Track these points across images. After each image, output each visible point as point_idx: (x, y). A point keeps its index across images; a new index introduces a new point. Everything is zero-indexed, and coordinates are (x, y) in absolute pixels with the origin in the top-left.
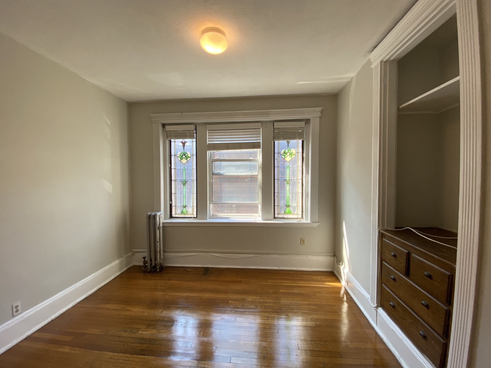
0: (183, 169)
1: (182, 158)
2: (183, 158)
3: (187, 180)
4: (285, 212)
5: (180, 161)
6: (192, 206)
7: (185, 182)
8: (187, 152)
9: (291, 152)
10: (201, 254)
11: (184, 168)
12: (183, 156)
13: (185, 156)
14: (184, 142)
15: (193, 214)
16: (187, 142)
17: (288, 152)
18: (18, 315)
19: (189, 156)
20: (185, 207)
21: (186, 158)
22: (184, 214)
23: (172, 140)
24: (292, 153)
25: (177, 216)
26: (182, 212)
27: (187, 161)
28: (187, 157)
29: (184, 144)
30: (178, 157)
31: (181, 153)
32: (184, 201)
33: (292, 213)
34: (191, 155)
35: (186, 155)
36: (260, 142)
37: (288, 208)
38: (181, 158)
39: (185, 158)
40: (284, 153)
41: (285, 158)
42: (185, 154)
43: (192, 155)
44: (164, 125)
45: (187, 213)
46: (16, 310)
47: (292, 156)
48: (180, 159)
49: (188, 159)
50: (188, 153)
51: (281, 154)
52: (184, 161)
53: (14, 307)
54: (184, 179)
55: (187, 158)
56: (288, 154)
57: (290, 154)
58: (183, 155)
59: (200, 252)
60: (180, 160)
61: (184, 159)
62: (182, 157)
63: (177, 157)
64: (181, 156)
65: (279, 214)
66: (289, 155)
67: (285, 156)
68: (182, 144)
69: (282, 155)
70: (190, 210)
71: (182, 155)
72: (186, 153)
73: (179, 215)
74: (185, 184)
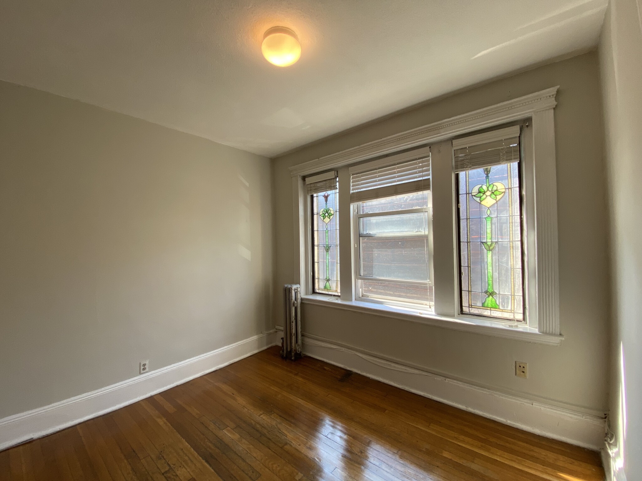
0: (326, 231)
1: (324, 216)
2: (326, 216)
3: (330, 245)
4: (483, 304)
5: (323, 221)
6: (336, 280)
7: (328, 247)
8: (329, 208)
9: (495, 188)
10: (344, 349)
11: (327, 229)
12: (325, 213)
13: (328, 213)
14: (326, 196)
15: (336, 291)
16: (330, 195)
17: (488, 190)
18: (144, 373)
19: (332, 212)
20: (328, 280)
21: (328, 216)
22: (328, 290)
23: (315, 195)
24: (497, 190)
25: (320, 292)
26: (325, 288)
27: (330, 220)
28: (330, 214)
29: (326, 197)
30: (321, 215)
31: (324, 210)
32: (328, 273)
33: (499, 309)
34: (334, 212)
35: (329, 212)
36: (429, 179)
37: (491, 297)
38: (323, 217)
39: (327, 216)
40: (480, 192)
41: (481, 201)
42: (328, 211)
43: (335, 212)
44: (304, 178)
45: (330, 289)
46: (143, 367)
47: (496, 195)
48: (322, 218)
49: (331, 217)
50: (331, 209)
51: (472, 196)
52: (327, 220)
53: (142, 364)
54: (327, 243)
55: (330, 216)
56: (488, 193)
57: (493, 193)
58: (326, 212)
59: (342, 347)
60: (323, 220)
61: (327, 217)
62: (325, 215)
64: (323, 214)
65: (471, 307)
66: (490, 196)
67: (480, 197)
68: (325, 198)
69: (474, 196)
70: (334, 286)
71: (324, 212)
72: (329, 209)
73: (322, 290)
74: (328, 251)
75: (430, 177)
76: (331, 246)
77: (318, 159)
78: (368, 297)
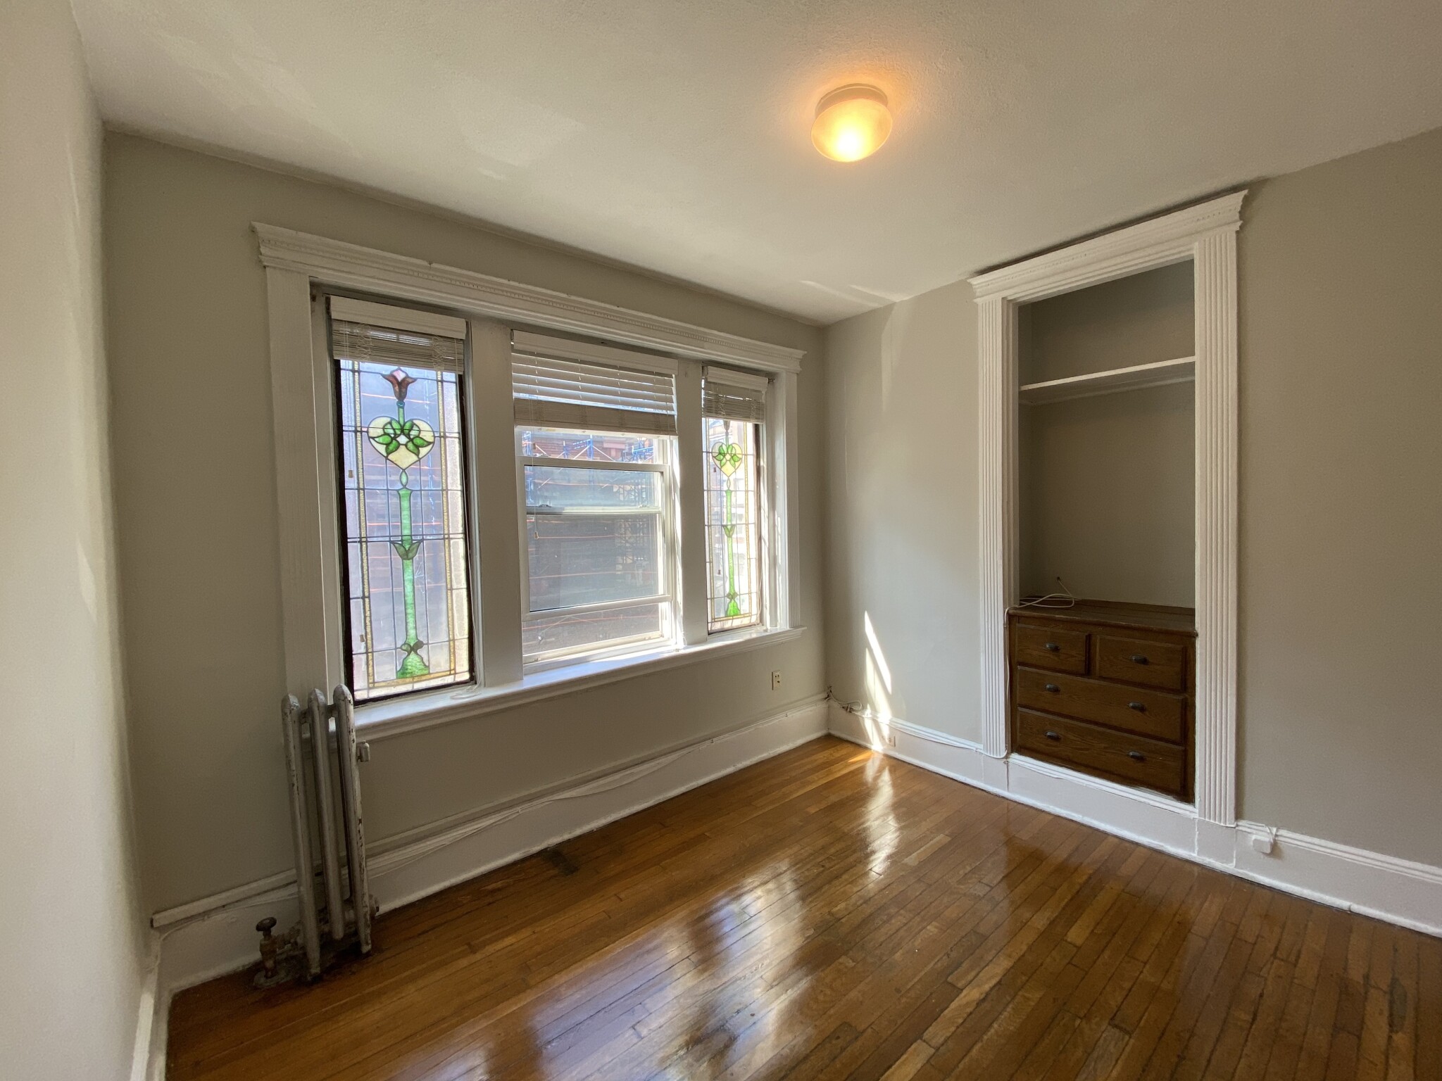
0: (401, 492)
1: (391, 443)
2: (399, 445)
3: (419, 538)
4: (726, 612)
5: (387, 458)
6: (447, 639)
7: (412, 544)
8: (415, 422)
9: (734, 452)
11: (404, 487)
12: (396, 436)
13: (408, 436)
14: (400, 379)
15: (452, 671)
16: (414, 380)
17: (728, 452)
19: (428, 436)
20: (415, 648)
21: (410, 445)
22: (415, 678)
23: (345, 364)
24: (735, 455)
25: (375, 693)
26: (403, 673)
27: (419, 460)
28: (418, 441)
29: (401, 387)
30: (373, 438)
31: (390, 423)
32: (411, 625)
33: (740, 615)
34: (435, 437)
35: (413, 433)
36: (673, 416)
37: (733, 601)
38: (388, 445)
39: (406, 445)
40: (720, 453)
41: (722, 467)
42: (410, 430)
43: (440, 437)
44: (321, 293)
45: (426, 672)
47: (735, 461)
48: (382, 449)
49: (423, 451)
50: (423, 426)
51: (713, 457)
52: (404, 457)
54: (406, 532)
55: (417, 447)
56: (728, 457)
57: (732, 457)
58: (398, 432)
60: (385, 455)
61: (403, 448)
62: (394, 438)
63: (369, 438)
64: (385, 434)
65: (716, 622)
66: (729, 461)
67: (721, 461)
68: (394, 387)
69: (715, 457)
70: (439, 660)
71: (391, 431)
72: (413, 425)
73: (388, 684)
74: (410, 555)
75: (675, 413)
76: (422, 540)
77: (426, 263)
78: (537, 660)
